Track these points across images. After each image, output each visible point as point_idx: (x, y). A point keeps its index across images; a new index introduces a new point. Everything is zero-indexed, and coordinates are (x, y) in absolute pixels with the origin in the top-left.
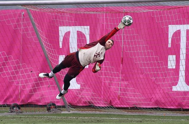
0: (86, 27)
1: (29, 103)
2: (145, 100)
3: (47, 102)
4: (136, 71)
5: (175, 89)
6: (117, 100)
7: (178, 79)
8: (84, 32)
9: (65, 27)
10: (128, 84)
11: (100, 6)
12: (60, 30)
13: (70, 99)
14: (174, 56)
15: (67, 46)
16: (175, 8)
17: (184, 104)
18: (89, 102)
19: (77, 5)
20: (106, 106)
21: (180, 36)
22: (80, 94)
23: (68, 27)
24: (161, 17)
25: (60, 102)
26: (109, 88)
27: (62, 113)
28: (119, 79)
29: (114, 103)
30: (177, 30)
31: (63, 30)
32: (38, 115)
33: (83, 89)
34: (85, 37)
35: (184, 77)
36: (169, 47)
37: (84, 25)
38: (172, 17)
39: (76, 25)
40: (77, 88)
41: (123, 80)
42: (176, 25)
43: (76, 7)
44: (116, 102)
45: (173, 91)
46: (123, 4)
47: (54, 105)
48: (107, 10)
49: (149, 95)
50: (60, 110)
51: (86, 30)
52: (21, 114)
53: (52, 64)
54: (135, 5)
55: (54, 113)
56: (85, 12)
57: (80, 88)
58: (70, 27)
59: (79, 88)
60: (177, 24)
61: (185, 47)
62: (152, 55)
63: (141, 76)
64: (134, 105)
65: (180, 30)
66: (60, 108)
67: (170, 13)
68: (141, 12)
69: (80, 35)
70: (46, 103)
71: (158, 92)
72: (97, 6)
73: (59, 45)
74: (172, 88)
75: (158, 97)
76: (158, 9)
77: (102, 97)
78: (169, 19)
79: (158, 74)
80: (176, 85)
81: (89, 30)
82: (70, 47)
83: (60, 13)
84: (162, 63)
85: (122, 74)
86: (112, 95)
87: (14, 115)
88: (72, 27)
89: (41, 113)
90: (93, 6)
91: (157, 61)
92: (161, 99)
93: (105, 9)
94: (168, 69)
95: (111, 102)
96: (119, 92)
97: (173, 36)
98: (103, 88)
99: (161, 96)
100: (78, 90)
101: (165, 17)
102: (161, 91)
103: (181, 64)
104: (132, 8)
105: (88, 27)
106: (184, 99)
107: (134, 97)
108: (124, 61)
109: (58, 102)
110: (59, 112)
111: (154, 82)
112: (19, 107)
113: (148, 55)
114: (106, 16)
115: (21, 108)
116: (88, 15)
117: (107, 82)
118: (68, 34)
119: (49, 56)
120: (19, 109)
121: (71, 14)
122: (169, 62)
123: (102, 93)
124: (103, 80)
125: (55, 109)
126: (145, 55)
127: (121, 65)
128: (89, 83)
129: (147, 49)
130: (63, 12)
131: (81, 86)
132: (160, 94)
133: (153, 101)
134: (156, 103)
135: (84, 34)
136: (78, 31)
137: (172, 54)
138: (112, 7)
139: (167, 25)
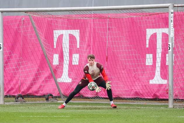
1: (28, 94)
3: (45, 93)
7: (154, 74)
9: (59, 31)
11: (89, 13)
14: (151, 55)
15: (60, 46)
17: (158, 95)
20: (95, 96)
23: (61, 31)
27: (58, 102)
30: (154, 33)
31: (57, 33)
32: (39, 104)
34: (75, 39)
37: (75, 29)
39: (68, 29)
42: (153, 29)
43: (69, 13)
45: (150, 84)
47: (51, 95)
49: (130, 87)
50: (57, 100)
51: (76, 33)
52: (24, 103)
53: (50, 61)
54: (119, 12)
55: (52, 102)
56: (76, 17)
59: (71, 82)
62: (132, 54)
63: (123, 72)
65: (156, 33)
66: (56, 99)
67: (148, 18)
69: (72, 37)
71: (137, 85)
72: (86, 13)
74: (149, 82)
75: (136, 89)
76: (138, 15)
82: (63, 47)
87: (19, 104)
89: (41, 102)
90: (83, 13)
91: (136, 58)
92: (139, 90)
94: (146, 66)
102: (140, 84)
104: (116, 14)
105: (79, 31)
106: (159, 90)
108: (108, 59)
110: (55, 101)
112: (23, 97)
114: (93, 21)
115: (24, 98)
118: (61, 36)
119: (47, 54)
120: (23, 98)
125: (52, 99)
126: (126, 54)
127: (106, 62)
131: (72, 79)
132: (138, 87)
135: (74, 36)
136: (70, 34)
137: (149, 53)
139: (145, 29)
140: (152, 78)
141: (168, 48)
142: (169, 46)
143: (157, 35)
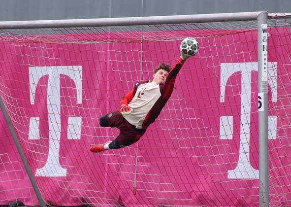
0: (75, 67)
2: (180, 195)
3: (9, 199)
4: (164, 145)
5: (232, 175)
6: (131, 194)
7: (237, 157)
8: (72, 77)
9: (38, 68)
10: (150, 168)
11: (101, 31)
12: (30, 73)
13: (49, 195)
14: (231, 118)
15: (42, 101)
16: (232, 33)
17: (248, 201)
18: (82, 199)
19: (60, 29)
21: (240, 82)
22: (67, 184)
23: (44, 68)
24: (207, 49)
25: (32, 200)
26: (118, 174)
28: (135, 158)
29: (127, 201)
30: (236, 71)
31: (35, 73)
33: (72, 176)
34: (74, 85)
35: (248, 155)
36: (221, 101)
37: (72, 64)
38: (226, 49)
39: (58, 64)
40: (61, 175)
41: (141, 160)
42: (234, 64)
43: (58, 32)
44: (129, 198)
45: (230, 179)
46: (141, 26)
48: (113, 37)
49: (188, 186)
51: (76, 73)
53: (17, 134)
54: (162, 28)
56: (74, 41)
57: (67, 174)
58: (48, 68)
59: (65, 175)
60: (235, 61)
61: (250, 102)
62: (192, 116)
63: (173, 153)
64: (161, 204)
65: (240, 72)
67: (224, 41)
68: (173, 40)
69: (66, 82)
70: (7, 201)
71: (203, 181)
72: (94, 31)
73: (30, 100)
74: (226, 175)
75: (202, 189)
76: (202, 35)
77: (105, 191)
78: (220, 53)
79: (202, 149)
80: (234, 169)
81: (81, 72)
82: (48, 102)
83: (30, 43)
84: (208, 130)
85: (140, 149)
86: (122, 187)
88: (52, 67)
90: (88, 31)
91: (201, 126)
92: (208, 193)
93: (109, 36)
94: (219, 141)
95: (120, 198)
96: (136, 181)
97: (228, 83)
98: (106, 175)
99: (208, 189)
100: (62, 178)
101: (213, 49)
102: (209, 180)
103: (242, 132)
104: (157, 33)
105: (80, 67)
106: (248, 192)
107: (161, 190)
109: (27, 200)
111: (196, 164)
113: (186, 116)
114: (111, 48)
116: (79, 46)
117: (114, 164)
118: (44, 80)
119: (12, 119)
121: (50, 45)
122: (221, 128)
123: (106, 184)
124: (106, 161)
126: (180, 117)
128: (82, 166)
129: (183, 106)
130: (37, 42)
131: (68, 171)
132: (206, 185)
133: (194, 197)
134: (200, 201)
135: (72, 80)
136: (61, 76)
137: (226, 115)
138: (121, 32)
139: (218, 64)
140: (234, 167)
141: (257, 105)
142: (259, 99)
143: (243, 75)
